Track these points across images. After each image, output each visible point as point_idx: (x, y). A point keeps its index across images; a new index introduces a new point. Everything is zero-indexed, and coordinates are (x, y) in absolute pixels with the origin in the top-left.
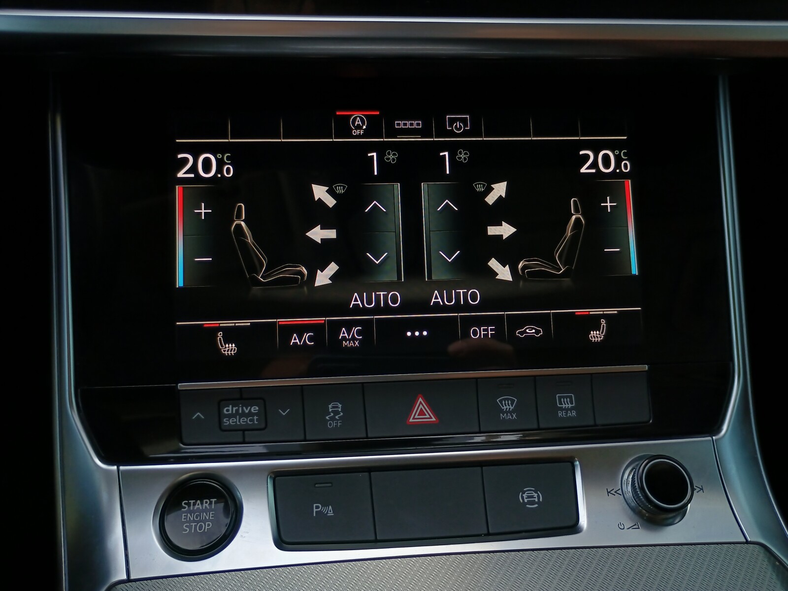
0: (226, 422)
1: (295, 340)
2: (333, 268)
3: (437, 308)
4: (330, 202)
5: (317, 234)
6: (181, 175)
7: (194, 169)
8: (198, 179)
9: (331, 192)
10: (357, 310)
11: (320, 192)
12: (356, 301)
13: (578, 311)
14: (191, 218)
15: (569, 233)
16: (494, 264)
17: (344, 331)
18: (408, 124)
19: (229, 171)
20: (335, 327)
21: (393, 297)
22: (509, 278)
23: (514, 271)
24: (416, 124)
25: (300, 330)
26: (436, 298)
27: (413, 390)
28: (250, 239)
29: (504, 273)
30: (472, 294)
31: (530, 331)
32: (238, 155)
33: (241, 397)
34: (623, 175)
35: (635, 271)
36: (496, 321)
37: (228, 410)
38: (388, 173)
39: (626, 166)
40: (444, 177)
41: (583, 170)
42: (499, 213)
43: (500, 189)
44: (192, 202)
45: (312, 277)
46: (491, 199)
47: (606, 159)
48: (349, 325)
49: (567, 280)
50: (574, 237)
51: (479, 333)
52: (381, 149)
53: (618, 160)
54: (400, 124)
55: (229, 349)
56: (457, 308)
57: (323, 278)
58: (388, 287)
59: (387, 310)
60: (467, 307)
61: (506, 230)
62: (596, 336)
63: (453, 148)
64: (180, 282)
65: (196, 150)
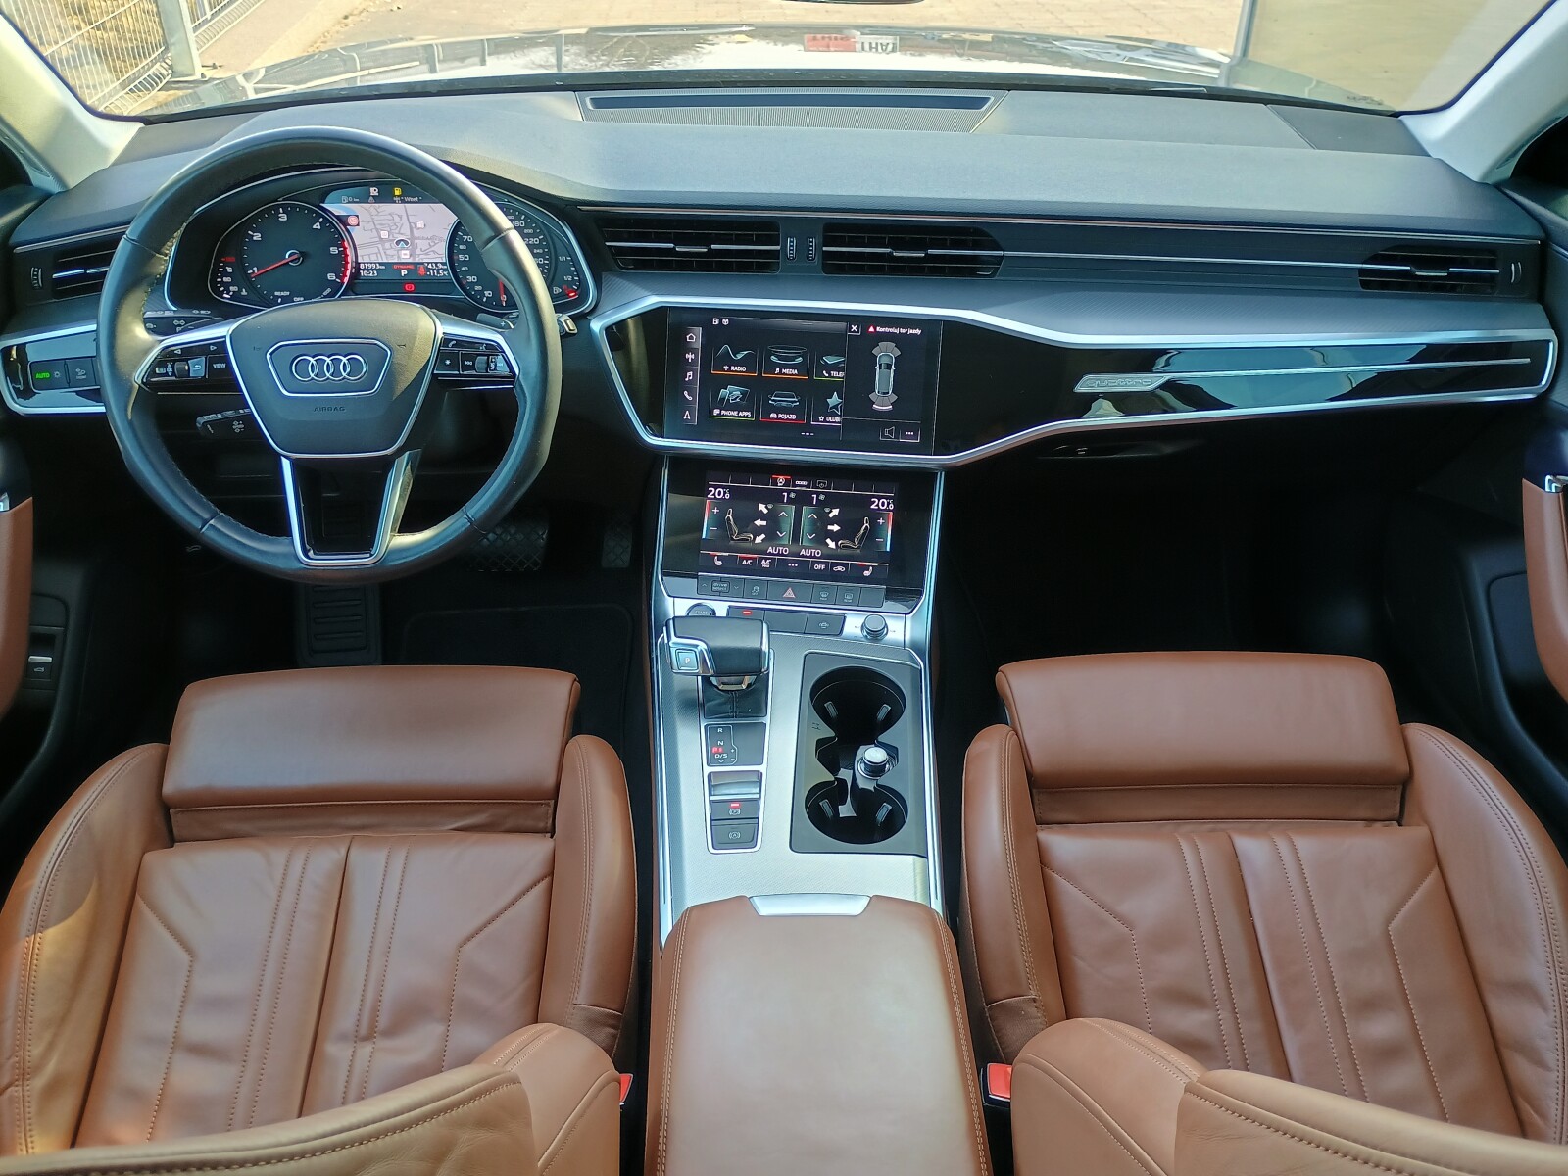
0: (716, 588)
1: (744, 562)
2: (763, 536)
3: (803, 556)
4: (766, 511)
5: (759, 523)
6: (709, 496)
7: (714, 494)
8: (716, 498)
9: (767, 507)
10: (770, 554)
11: (762, 507)
12: (770, 550)
13: (861, 563)
14: (711, 513)
15: (862, 531)
16: (828, 541)
17: (764, 561)
18: (802, 483)
19: (727, 496)
20: (761, 559)
21: (786, 550)
22: (834, 547)
23: (836, 544)
24: (805, 483)
25: (747, 559)
26: (803, 552)
27: (787, 586)
28: (732, 523)
29: (832, 544)
30: (818, 552)
31: (840, 569)
32: (732, 490)
33: (721, 580)
34: (889, 510)
35: (888, 549)
36: (826, 563)
37: (715, 584)
38: (790, 501)
39: (891, 506)
40: (812, 504)
41: (872, 507)
42: (834, 521)
43: (836, 512)
44: (712, 507)
45: (754, 539)
46: (831, 515)
47: (883, 502)
48: (766, 559)
49: (858, 551)
50: (864, 534)
51: (818, 567)
52: (789, 492)
53: (888, 503)
54: (797, 483)
55: (719, 563)
56: (811, 557)
57: (759, 540)
58: (784, 546)
59: (783, 555)
60: (815, 557)
61: (835, 528)
62: (867, 573)
63: (818, 494)
64: (704, 537)
65: (716, 487)
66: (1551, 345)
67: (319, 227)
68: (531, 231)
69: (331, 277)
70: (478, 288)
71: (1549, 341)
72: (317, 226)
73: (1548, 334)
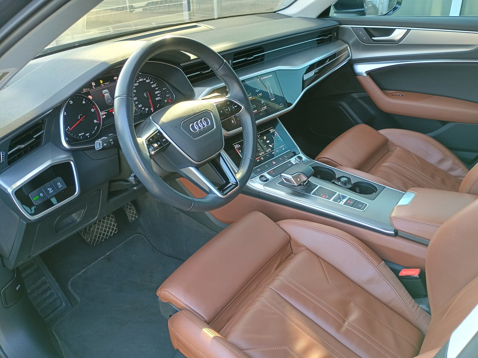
0: (258, 171)
3: (268, 152)
6: (236, 148)
7: (236, 147)
8: (237, 148)
10: (261, 155)
14: (240, 152)
16: (270, 145)
19: (240, 146)
21: (263, 153)
22: (272, 146)
25: (257, 160)
26: (267, 151)
27: (272, 161)
30: (270, 149)
31: (277, 151)
32: (239, 144)
35: (282, 141)
37: (257, 170)
40: (259, 138)
41: (271, 132)
42: (267, 140)
43: (265, 137)
44: (239, 151)
46: (265, 139)
47: (272, 130)
48: (261, 157)
49: (277, 144)
51: (273, 153)
53: (274, 130)
58: (262, 152)
59: (264, 154)
60: (270, 151)
61: (268, 141)
62: (283, 149)
63: (258, 135)
65: (235, 145)
66: (348, 47)
67: (85, 103)
68: (152, 82)
69: (95, 121)
70: (143, 108)
71: (347, 47)
72: (84, 102)
73: (347, 45)
